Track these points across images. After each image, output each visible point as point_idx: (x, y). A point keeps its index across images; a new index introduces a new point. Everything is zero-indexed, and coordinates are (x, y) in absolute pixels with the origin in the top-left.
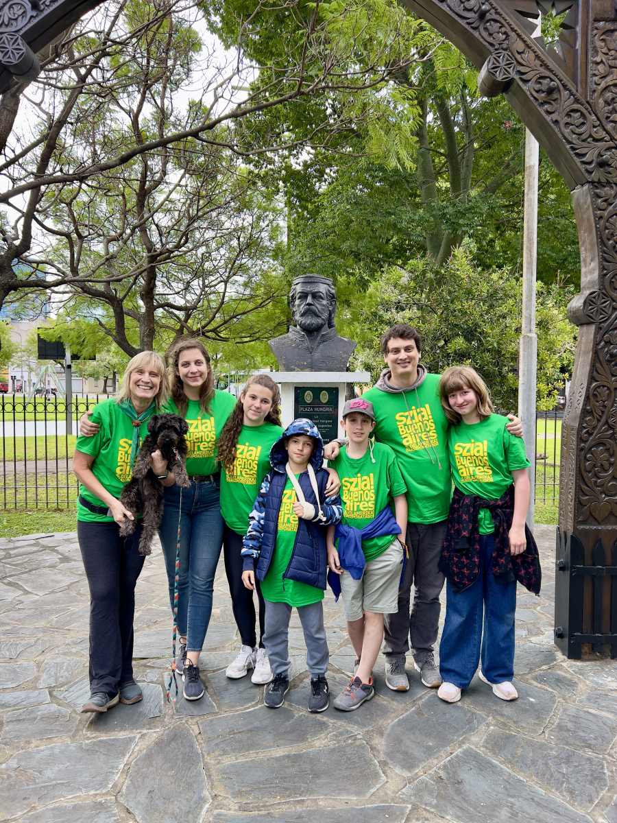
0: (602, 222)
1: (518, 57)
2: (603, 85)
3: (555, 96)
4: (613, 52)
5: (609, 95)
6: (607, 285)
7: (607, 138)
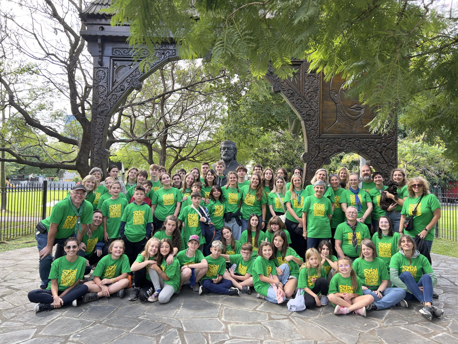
0: (308, 132)
1: (282, 84)
2: (308, 92)
3: (293, 95)
4: (311, 82)
5: (310, 94)
6: (310, 150)
7: (309, 107)
